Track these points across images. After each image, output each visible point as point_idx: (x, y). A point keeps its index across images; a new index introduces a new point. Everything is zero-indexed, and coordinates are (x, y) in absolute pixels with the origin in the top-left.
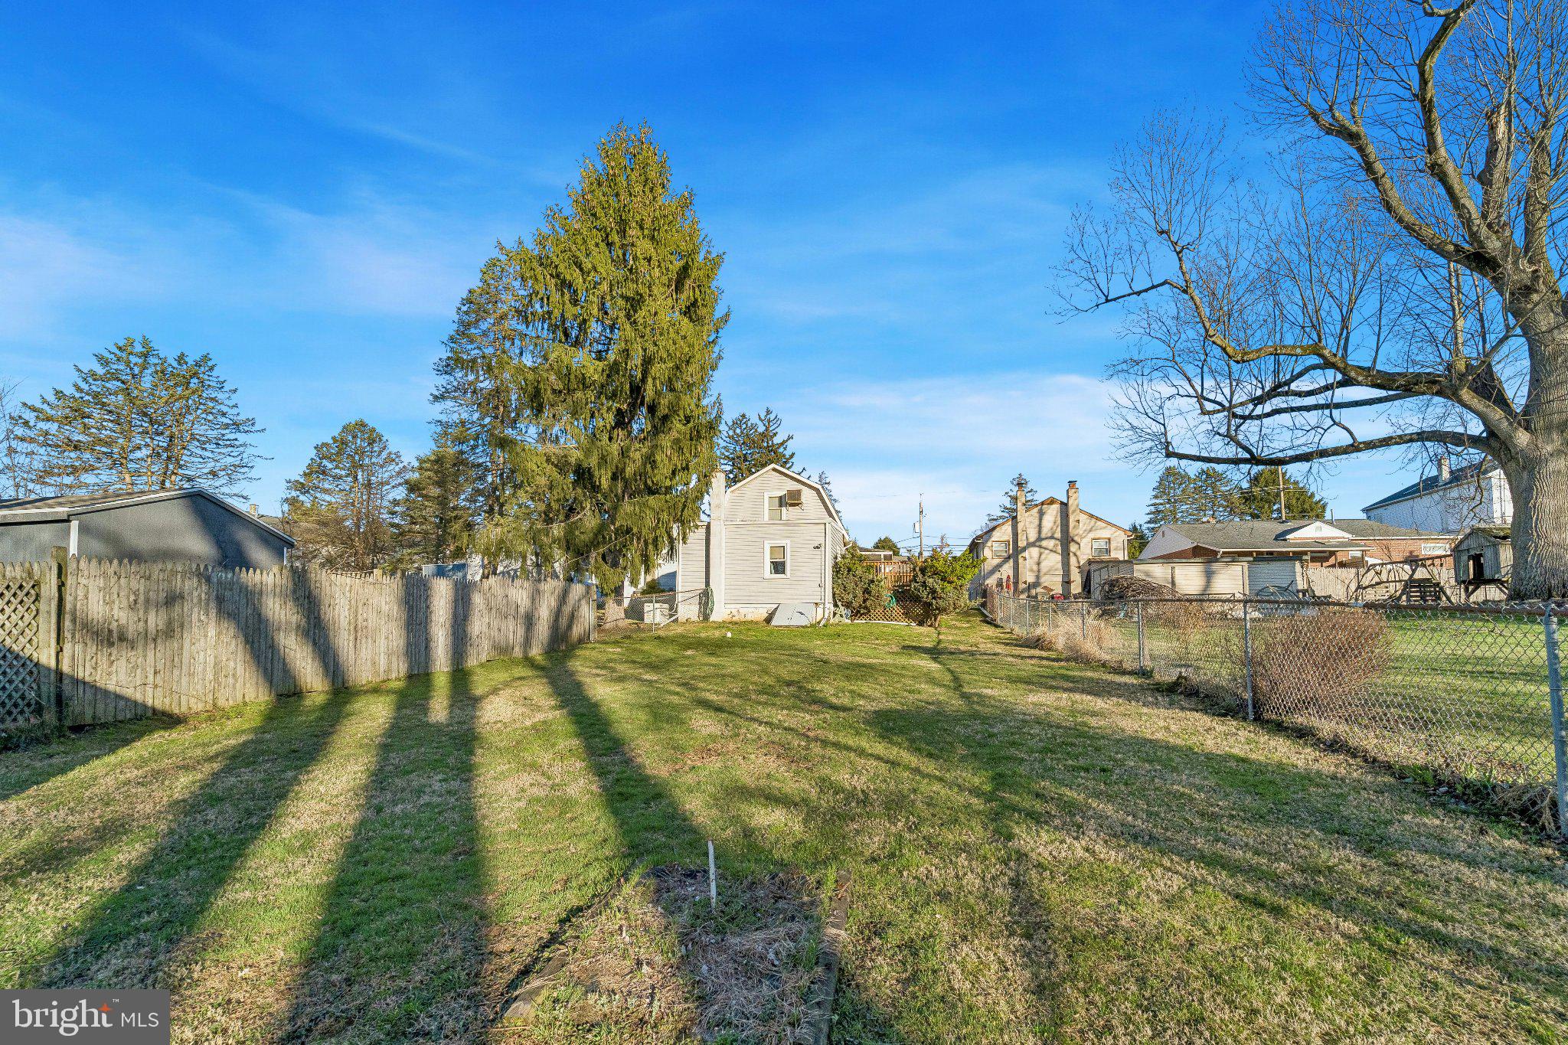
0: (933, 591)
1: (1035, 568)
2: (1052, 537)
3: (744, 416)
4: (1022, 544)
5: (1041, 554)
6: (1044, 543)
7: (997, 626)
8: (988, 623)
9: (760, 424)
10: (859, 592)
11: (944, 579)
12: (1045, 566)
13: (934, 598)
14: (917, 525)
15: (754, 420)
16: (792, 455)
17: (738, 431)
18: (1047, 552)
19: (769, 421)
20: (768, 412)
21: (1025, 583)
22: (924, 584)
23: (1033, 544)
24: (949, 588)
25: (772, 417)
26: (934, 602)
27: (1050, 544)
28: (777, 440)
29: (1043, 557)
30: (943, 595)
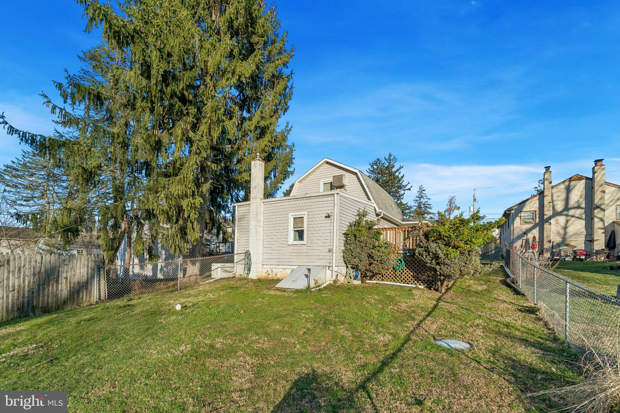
0: (436, 257)
1: (562, 232)
2: (579, 207)
3: (378, 160)
4: (548, 213)
5: (567, 221)
6: (571, 212)
7: (517, 292)
8: (508, 286)
9: (386, 162)
10: (364, 257)
11: (447, 245)
12: (571, 230)
13: (438, 264)
14: (472, 208)
15: (383, 161)
16: (403, 177)
17: (375, 167)
18: (573, 219)
19: (390, 160)
20: (390, 155)
21: (550, 241)
22: (427, 250)
23: (560, 214)
24: (454, 254)
25: (392, 158)
26: (438, 267)
27: (578, 212)
28: (394, 170)
29: (570, 222)
30: (447, 261)
